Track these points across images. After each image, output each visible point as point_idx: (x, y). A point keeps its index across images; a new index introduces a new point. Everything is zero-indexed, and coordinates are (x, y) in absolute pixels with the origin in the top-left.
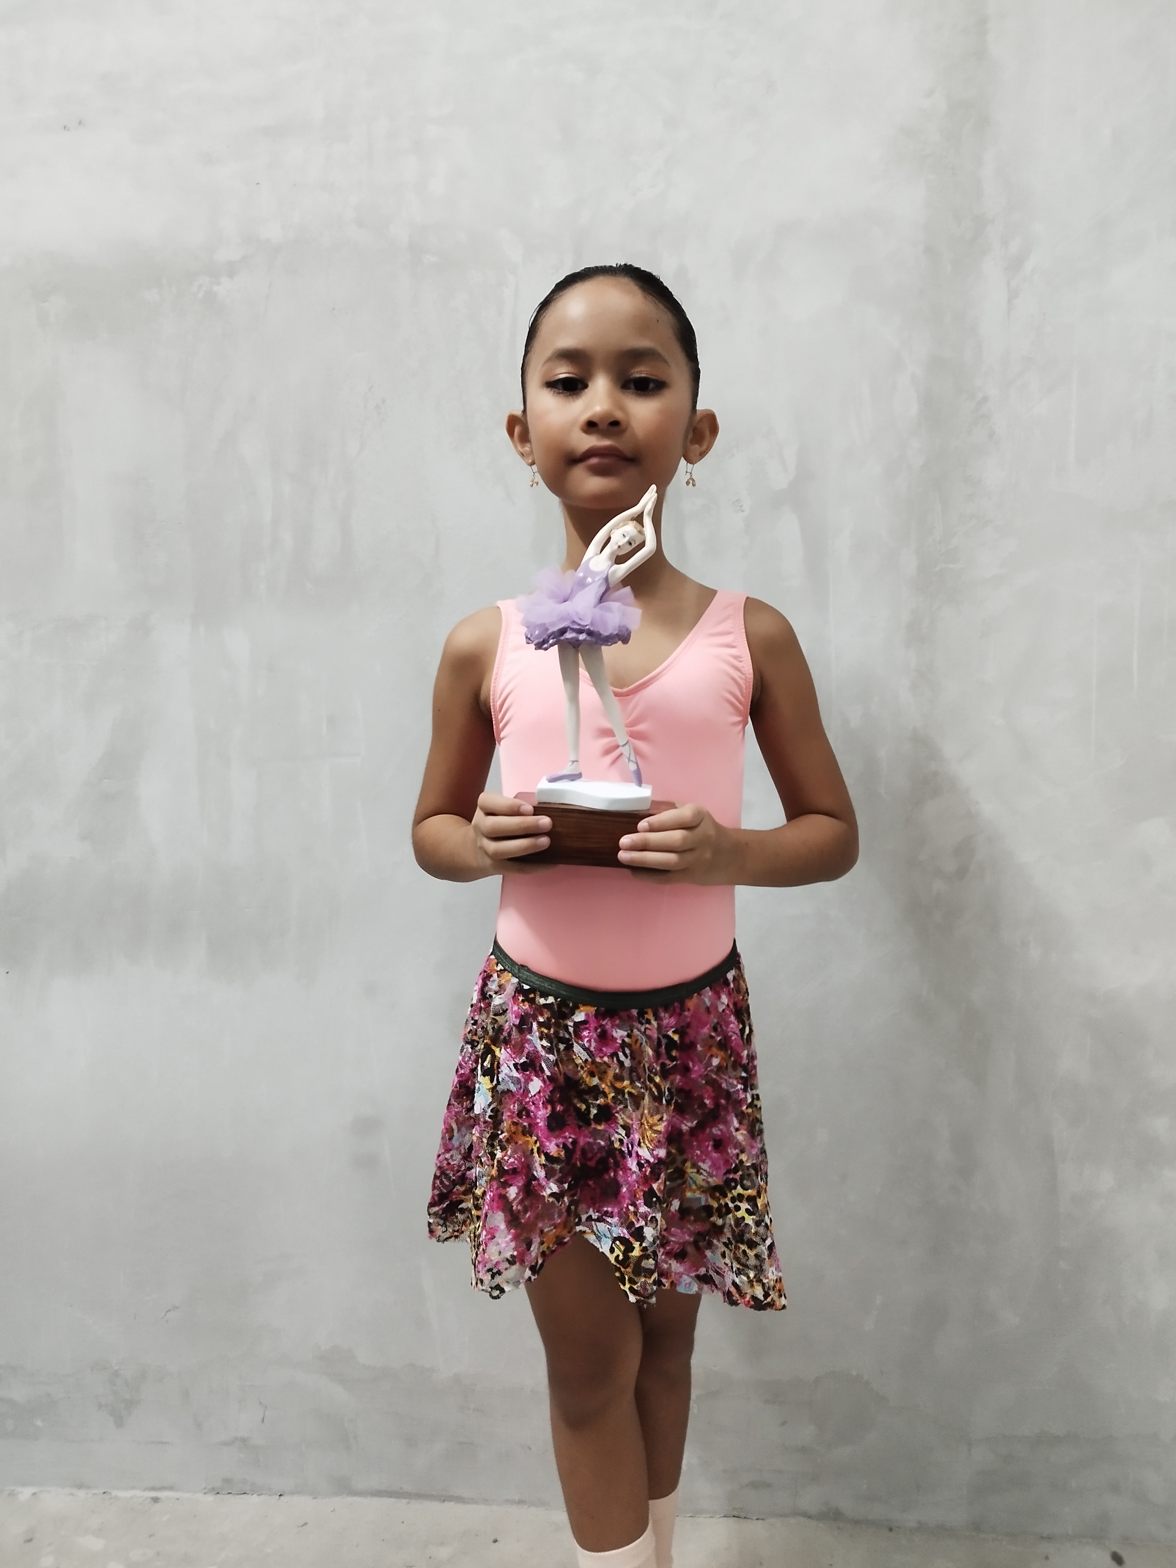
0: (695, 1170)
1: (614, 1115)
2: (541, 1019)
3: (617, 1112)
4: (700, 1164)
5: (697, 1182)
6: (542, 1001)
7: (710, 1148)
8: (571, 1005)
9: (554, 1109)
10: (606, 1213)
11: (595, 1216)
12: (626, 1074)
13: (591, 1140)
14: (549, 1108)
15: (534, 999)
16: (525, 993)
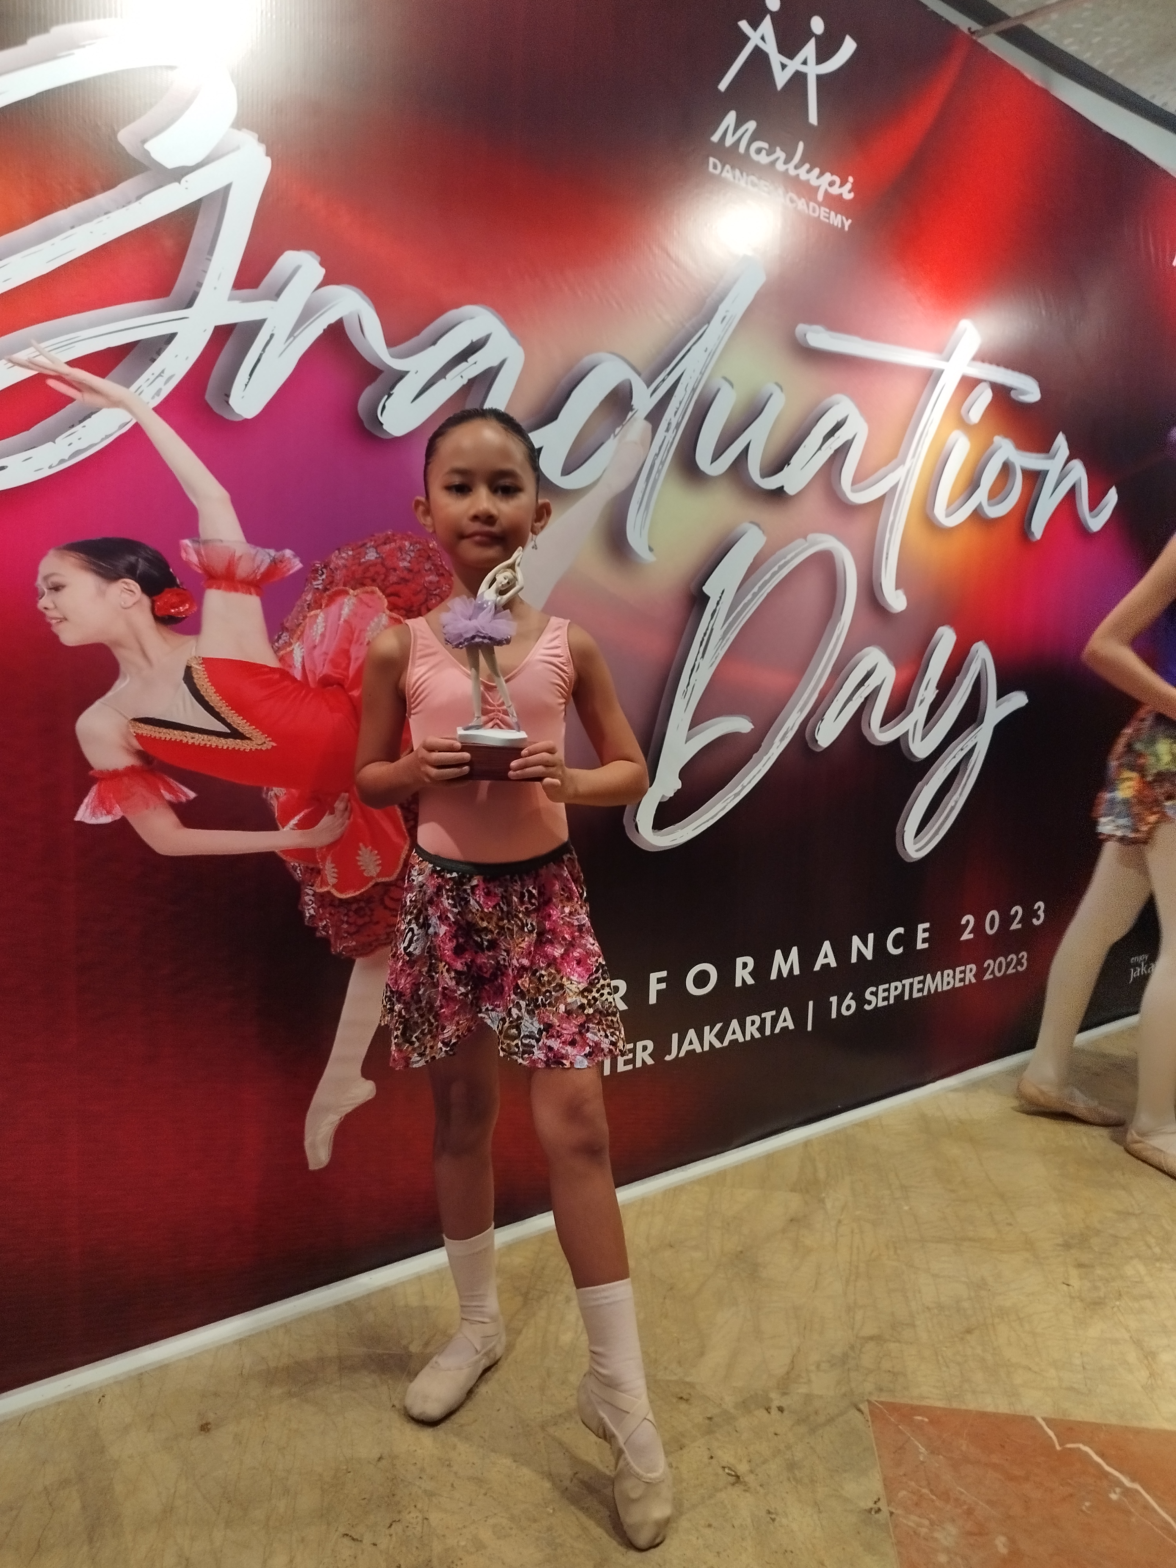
0: (569, 982)
1: (498, 944)
2: (448, 887)
3: (501, 942)
4: (572, 977)
5: (573, 990)
6: (449, 876)
7: (575, 966)
8: (468, 876)
9: (458, 941)
10: (496, 1006)
11: (490, 1008)
12: (505, 917)
13: (486, 961)
14: (455, 941)
15: (443, 875)
16: (438, 872)
